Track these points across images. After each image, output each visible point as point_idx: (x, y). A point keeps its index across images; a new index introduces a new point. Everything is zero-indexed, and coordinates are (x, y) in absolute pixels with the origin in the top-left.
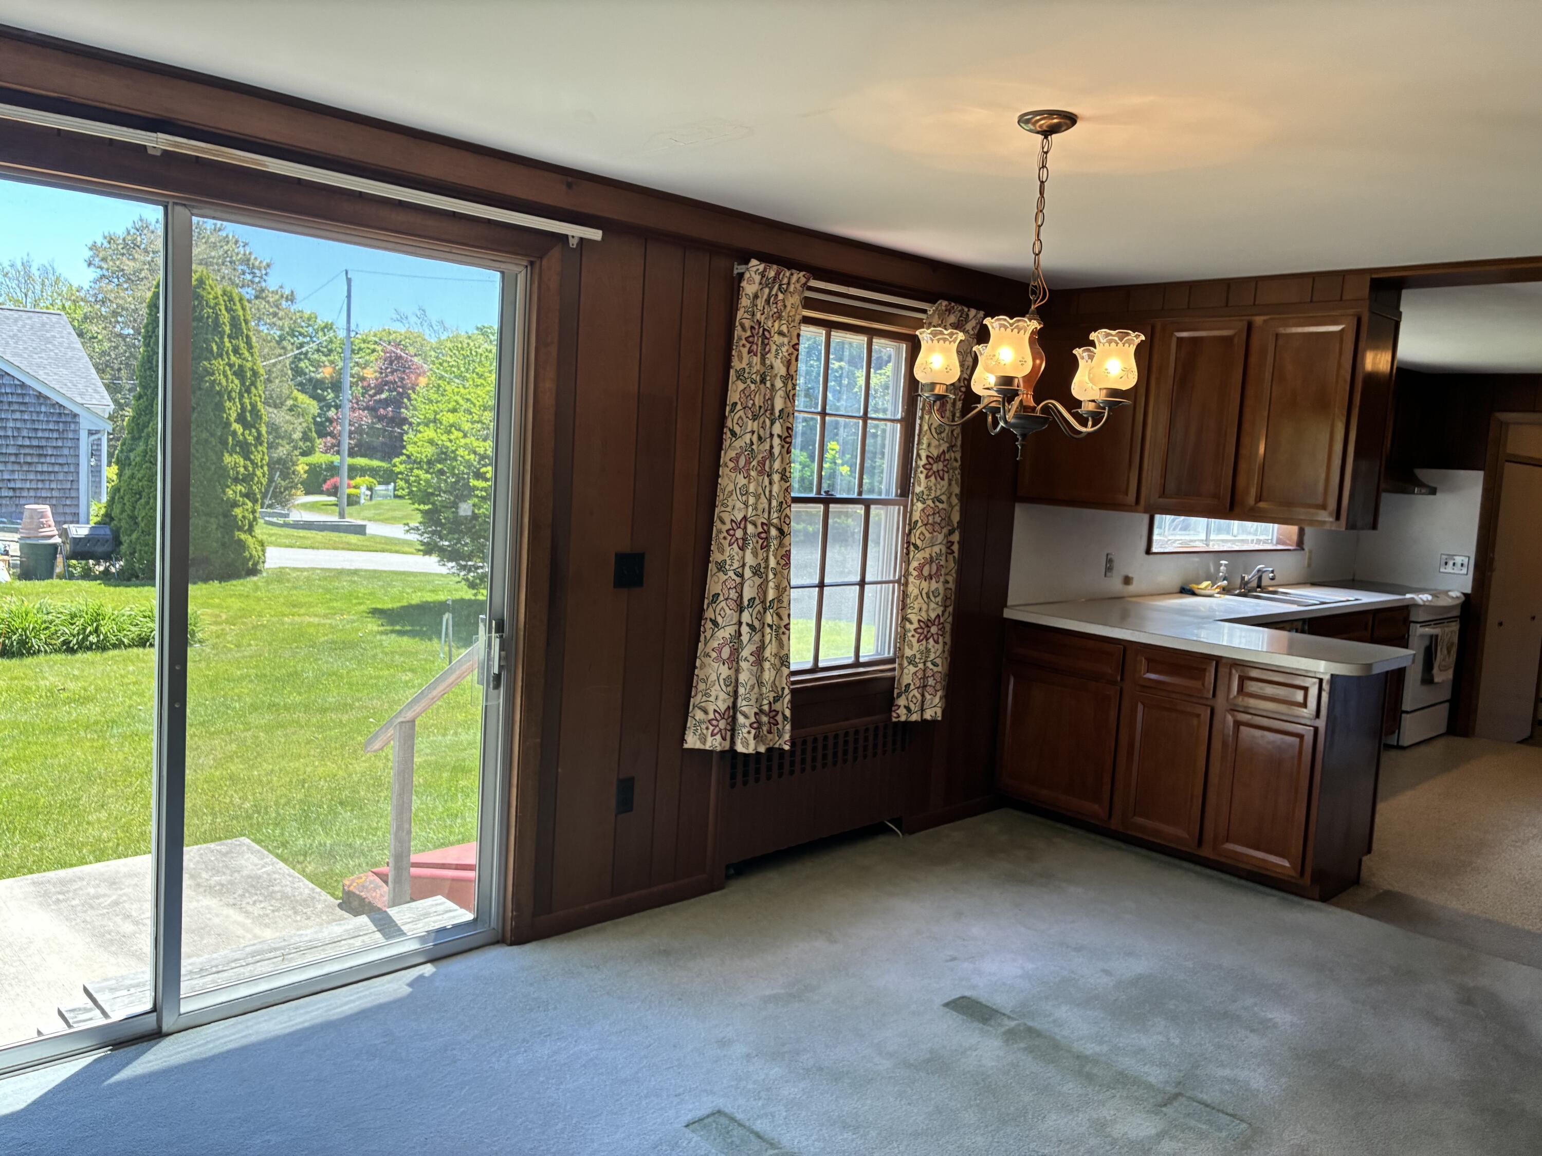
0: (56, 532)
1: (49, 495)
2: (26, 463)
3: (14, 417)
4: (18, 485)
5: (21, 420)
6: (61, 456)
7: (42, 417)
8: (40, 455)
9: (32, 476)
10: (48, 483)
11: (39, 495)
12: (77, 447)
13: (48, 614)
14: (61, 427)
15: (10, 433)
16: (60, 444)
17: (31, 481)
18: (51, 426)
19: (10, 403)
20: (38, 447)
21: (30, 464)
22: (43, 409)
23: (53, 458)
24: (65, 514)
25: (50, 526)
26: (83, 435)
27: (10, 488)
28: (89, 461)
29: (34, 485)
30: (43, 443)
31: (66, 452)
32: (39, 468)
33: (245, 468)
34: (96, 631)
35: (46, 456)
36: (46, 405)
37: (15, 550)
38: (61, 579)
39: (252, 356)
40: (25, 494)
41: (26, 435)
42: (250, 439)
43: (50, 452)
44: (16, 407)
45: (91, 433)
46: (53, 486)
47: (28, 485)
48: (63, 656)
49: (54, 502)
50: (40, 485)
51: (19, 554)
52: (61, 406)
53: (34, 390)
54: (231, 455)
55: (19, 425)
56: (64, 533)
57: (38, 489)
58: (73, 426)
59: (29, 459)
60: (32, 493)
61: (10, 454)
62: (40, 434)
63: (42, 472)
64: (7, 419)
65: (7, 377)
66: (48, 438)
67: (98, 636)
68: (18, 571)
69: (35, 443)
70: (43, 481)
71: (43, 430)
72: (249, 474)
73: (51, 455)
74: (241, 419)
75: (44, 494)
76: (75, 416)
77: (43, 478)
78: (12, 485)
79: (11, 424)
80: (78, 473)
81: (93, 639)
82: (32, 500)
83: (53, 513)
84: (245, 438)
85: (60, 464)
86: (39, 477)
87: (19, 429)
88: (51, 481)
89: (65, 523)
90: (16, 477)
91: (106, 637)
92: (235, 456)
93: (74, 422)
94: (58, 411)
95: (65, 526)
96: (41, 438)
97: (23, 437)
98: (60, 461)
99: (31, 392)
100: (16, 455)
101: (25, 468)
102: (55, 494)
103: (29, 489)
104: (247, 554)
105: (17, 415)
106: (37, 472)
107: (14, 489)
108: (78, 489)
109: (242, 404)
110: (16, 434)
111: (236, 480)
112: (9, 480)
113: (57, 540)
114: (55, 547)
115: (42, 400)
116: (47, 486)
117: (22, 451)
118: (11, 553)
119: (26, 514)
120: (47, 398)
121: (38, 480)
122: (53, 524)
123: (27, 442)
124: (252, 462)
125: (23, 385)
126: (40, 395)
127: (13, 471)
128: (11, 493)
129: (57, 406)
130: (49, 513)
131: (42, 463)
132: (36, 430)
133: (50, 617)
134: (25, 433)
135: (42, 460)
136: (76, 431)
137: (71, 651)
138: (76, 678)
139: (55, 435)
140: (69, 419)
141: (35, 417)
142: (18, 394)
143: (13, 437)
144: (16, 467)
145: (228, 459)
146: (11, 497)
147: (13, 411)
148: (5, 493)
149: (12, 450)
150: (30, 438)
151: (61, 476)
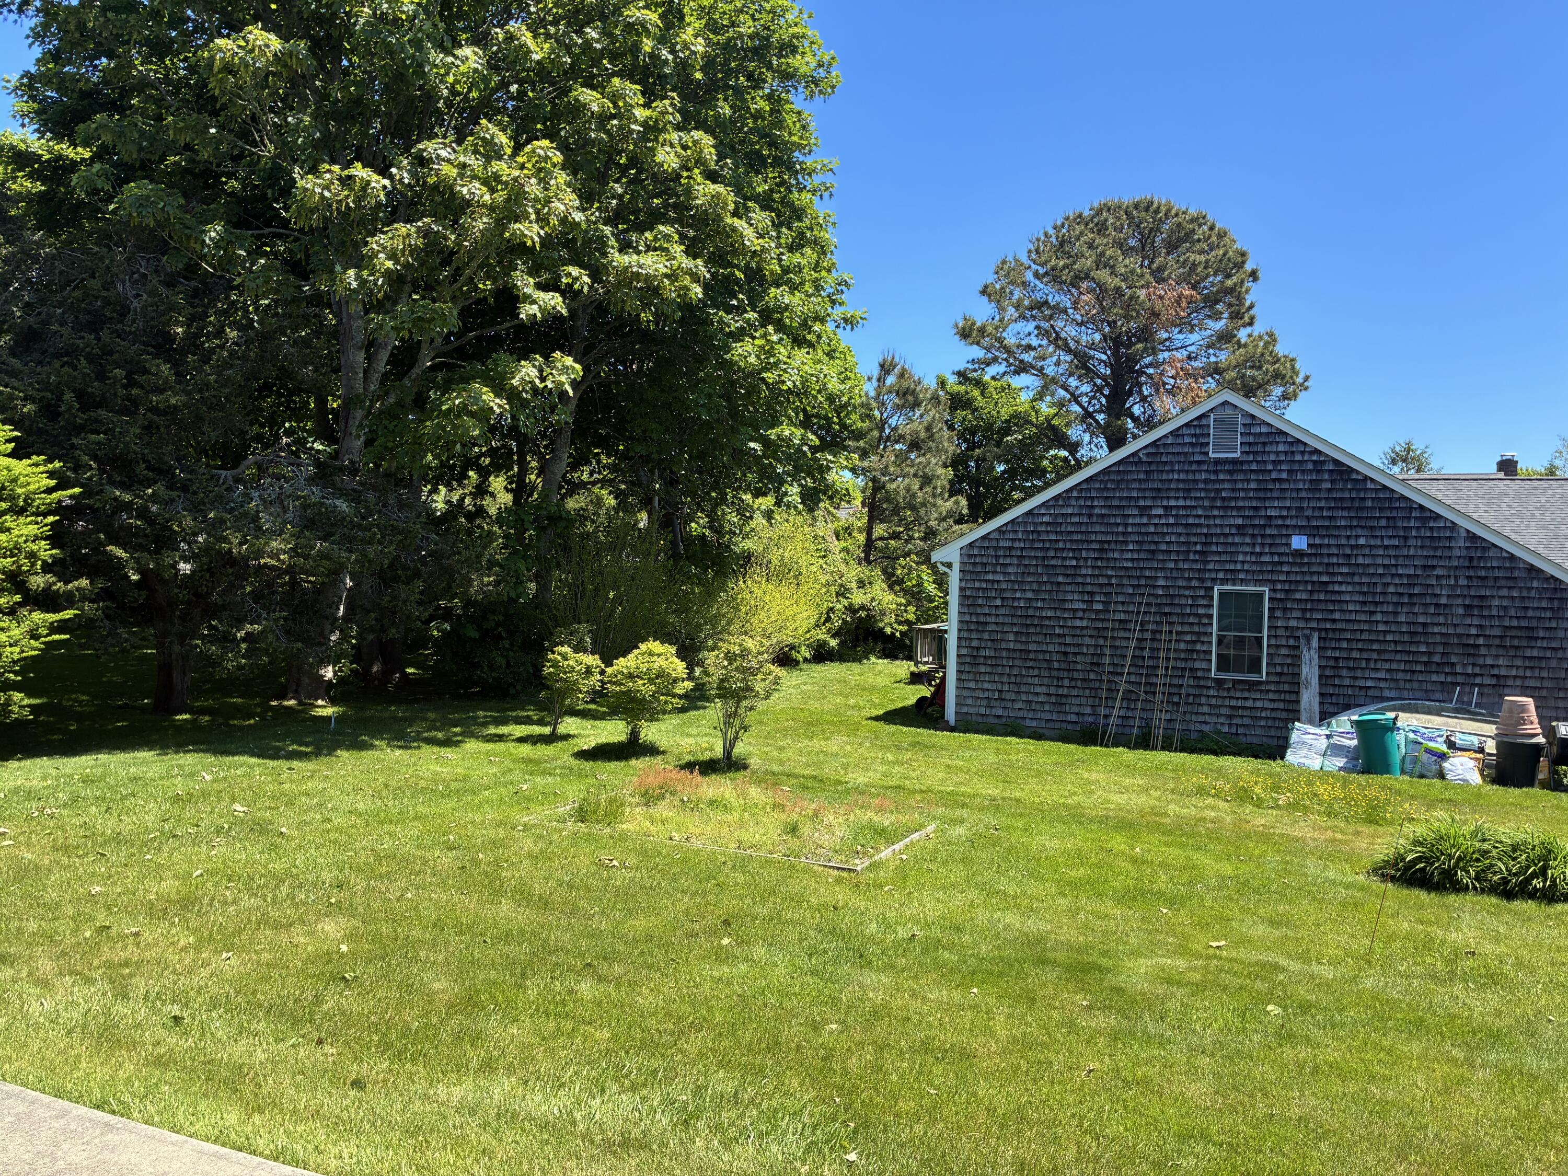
0: (1539, 731)
1: (1539, 685)
2: (1512, 647)
3: (1501, 594)
4: (1503, 672)
5: (1508, 597)
6: (1554, 639)
7: (1533, 593)
8: (1530, 638)
9: (1519, 663)
11: (1526, 684)
13: (1484, 840)
14: (1556, 604)
15: (1494, 613)
16: (1554, 625)
17: (1518, 667)
18: (1544, 604)
19: (1496, 579)
20: (1528, 628)
21: (1517, 648)
22: (1535, 584)
23: (1545, 641)
24: (1557, 708)
25: (1532, 723)
27: (1493, 676)
29: (1521, 673)
30: (1534, 624)
32: (1528, 653)
34: (1543, 872)
35: (1537, 638)
36: (1538, 579)
37: (1491, 747)
38: (1543, 788)
40: (1510, 682)
41: (1514, 614)
43: (1541, 634)
44: (1502, 583)
46: (1544, 674)
47: (1514, 672)
48: (1494, 900)
49: (1544, 693)
50: (1528, 673)
51: (1495, 752)
53: (1524, 562)
55: (1505, 603)
56: (1550, 732)
57: (1524, 678)
59: (1516, 643)
60: (1518, 683)
61: (1494, 636)
62: (1530, 613)
63: (1531, 658)
64: (1493, 597)
65: (1493, 549)
66: (1540, 618)
67: (1545, 881)
68: (1493, 772)
69: (1524, 623)
70: (1531, 668)
71: (1534, 609)
73: (1543, 638)
75: (1533, 683)
77: (1532, 665)
78: (1495, 672)
79: (1496, 602)
81: (1537, 883)
82: (1518, 691)
83: (1537, 707)
85: (1553, 649)
86: (1527, 664)
87: (1505, 607)
88: (1541, 668)
89: (1557, 719)
90: (1501, 663)
91: (1554, 881)
95: (1554, 724)
96: (1531, 618)
97: (1511, 617)
98: (1554, 645)
99: (1521, 565)
100: (1501, 637)
101: (1512, 653)
102: (1547, 684)
103: (1515, 677)
105: (1504, 592)
106: (1525, 657)
107: (1498, 677)
110: (1502, 613)
112: (1492, 666)
113: (1541, 740)
114: (1537, 748)
115: (1534, 574)
116: (1537, 675)
117: (1509, 634)
118: (1487, 751)
119: (1505, 706)
120: (1540, 571)
121: (1526, 667)
122: (1536, 721)
123: (1515, 623)
125: (1512, 557)
126: (1532, 569)
127: (1497, 656)
128: (1494, 682)
129: (1552, 580)
130: (1532, 708)
131: (1533, 647)
132: (1526, 608)
133: (1486, 846)
134: (1513, 612)
135: (1533, 644)
137: (1509, 895)
138: (1497, 940)
139: (1549, 614)
141: (1525, 594)
142: (1506, 568)
143: (1499, 616)
144: (1501, 652)
146: (1494, 686)
147: (1499, 588)
148: (1487, 681)
149: (1496, 632)
150: (1518, 618)
151: (1553, 664)
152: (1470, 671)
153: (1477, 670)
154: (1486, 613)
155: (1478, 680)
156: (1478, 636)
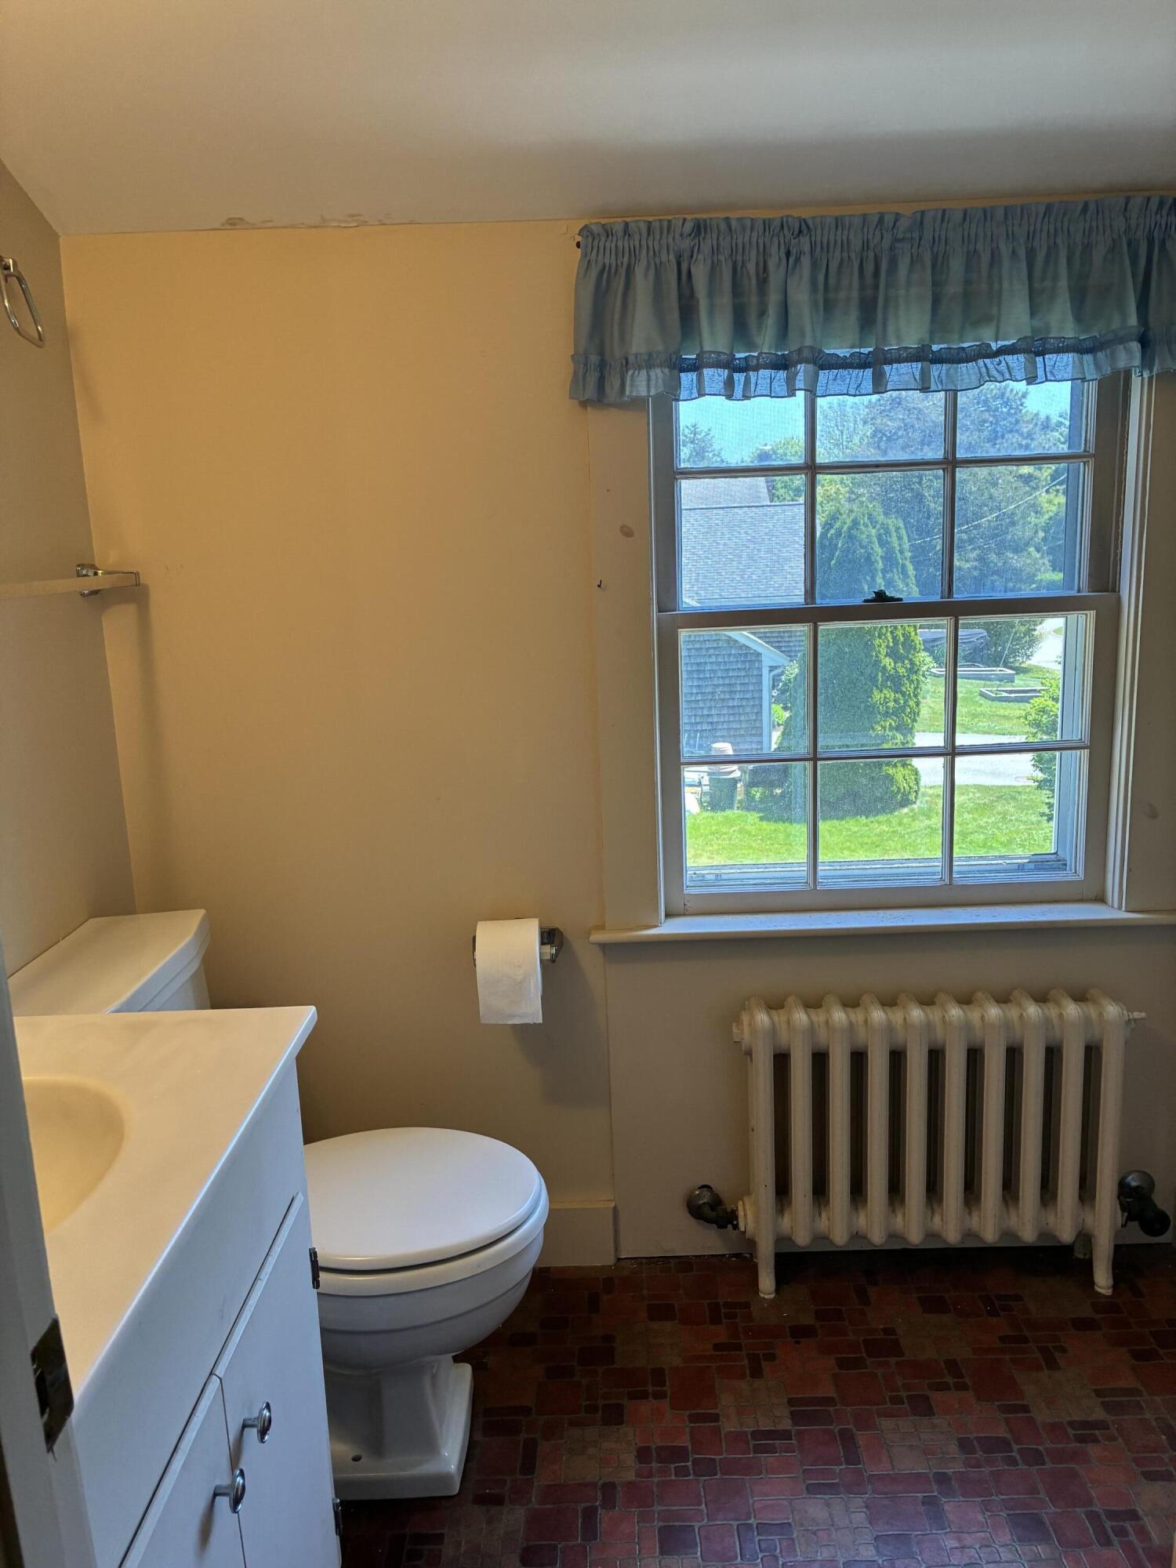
1: (739, 726)
2: (720, 700)
3: (711, 660)
4: (715, 719)
6: (748, 691)
7: (732, 659)
8: (731, 692)
9: (725, 711)
10: (737, 716)
11: (730, 727)
12: (760, 683)
14: (747, 665)
15: (708, 675)
16: (747, 681)
17: (724, 715)
18: (739, 666)
20: (730, 684)
21: (723, 700)
22: (733, 652)
23: (742, 694)
24: (752, 742)
26: (765, 671)
27: (708, 723)
28: (770, 693)
29: (726, 719)
30: (734, 681)
31: (751, 688)
32: (731, 704)
33: (896, 701)
35: (736, 692)
36: (735, 648)
37: (706, 780)
38: (740, 809)
39: (907, 585)
40: (720, 726)
41: (720, 675)
42: (902, 671)
43: (739, 689)
44: (711, 651)
45: (772, 669)
46: (742, 718)
47: (722, 719)
49: (742, 732)
50: (731, 719)
51: (708, 783)
52: (747, 647)
53: (725, 635)
54: (881, 691)
55: (714, 667)
57: (729, 722)
58: (757, 665)
59: (722, 696)
60: (725, 726)
61: (708, 693)
62: (731, 674)
63: (733, 707)
64: (706, 663)
66: (737, 677)
69: (727, 682)
70: (733, 714)
71: (733, 670)
72: (901, 707)
73: (740, 691)
74: (893, 654)
75: (735, 726)
76: (759, 654)
77: (734, 712)
78: (710, 719)
79: (708, 667)
80: (761, 706)
82: (726, 732)
84: (897, 672)
85: (747, 699)
86: (731, 712)
87: (714, 670)
88: (740, 714)
90: (713, 713)
92: (885, 692)
93: (757, 661)
94: (744, 652)
96: (732, 677)
97: (718, 677)
98: (747, 696)
99: (723, 637)
100: (712, 693)
101: (720, 704)
102: (743, 725)
103: (722, 722)
104: (895, 788)
105: (713, 659)
106: (729, 707)
107: (711, 723)
108: (762, 720)
109: (894, 638)
110: (712, 675)
111: (887, 714)
112: (708, 716)
113: (737, 775)
114: (736, 780)
115: (732, 644)
116: (737, 719)
117: (717, 690)
118: (704, 783)
120: (736, 641)
121: (730, 714)
123: (721, 682)
124: (903, 694)
125: (717, 633)
126: (730, 640)
127: (711, 707)
128: (709, 727)
129: (744, 648)
131: (733, 699)
132: (728, 670)
135: (733, 696)
136: (760, 669)
139: (743, 673)
140: (754, 658)
141: (727, 660)
142: (714, 641)
143: (710, 678)
144: (713, 704)
145: (877, 696)
147: (710, 656)
148: (705, 727)
149: (709, 689)
150: (722, 678)
151: (748, 710)
152: (693, 721)
153: (698, 720)
154: (701, 676)
155: (699, 728)
156: (697, 693)
